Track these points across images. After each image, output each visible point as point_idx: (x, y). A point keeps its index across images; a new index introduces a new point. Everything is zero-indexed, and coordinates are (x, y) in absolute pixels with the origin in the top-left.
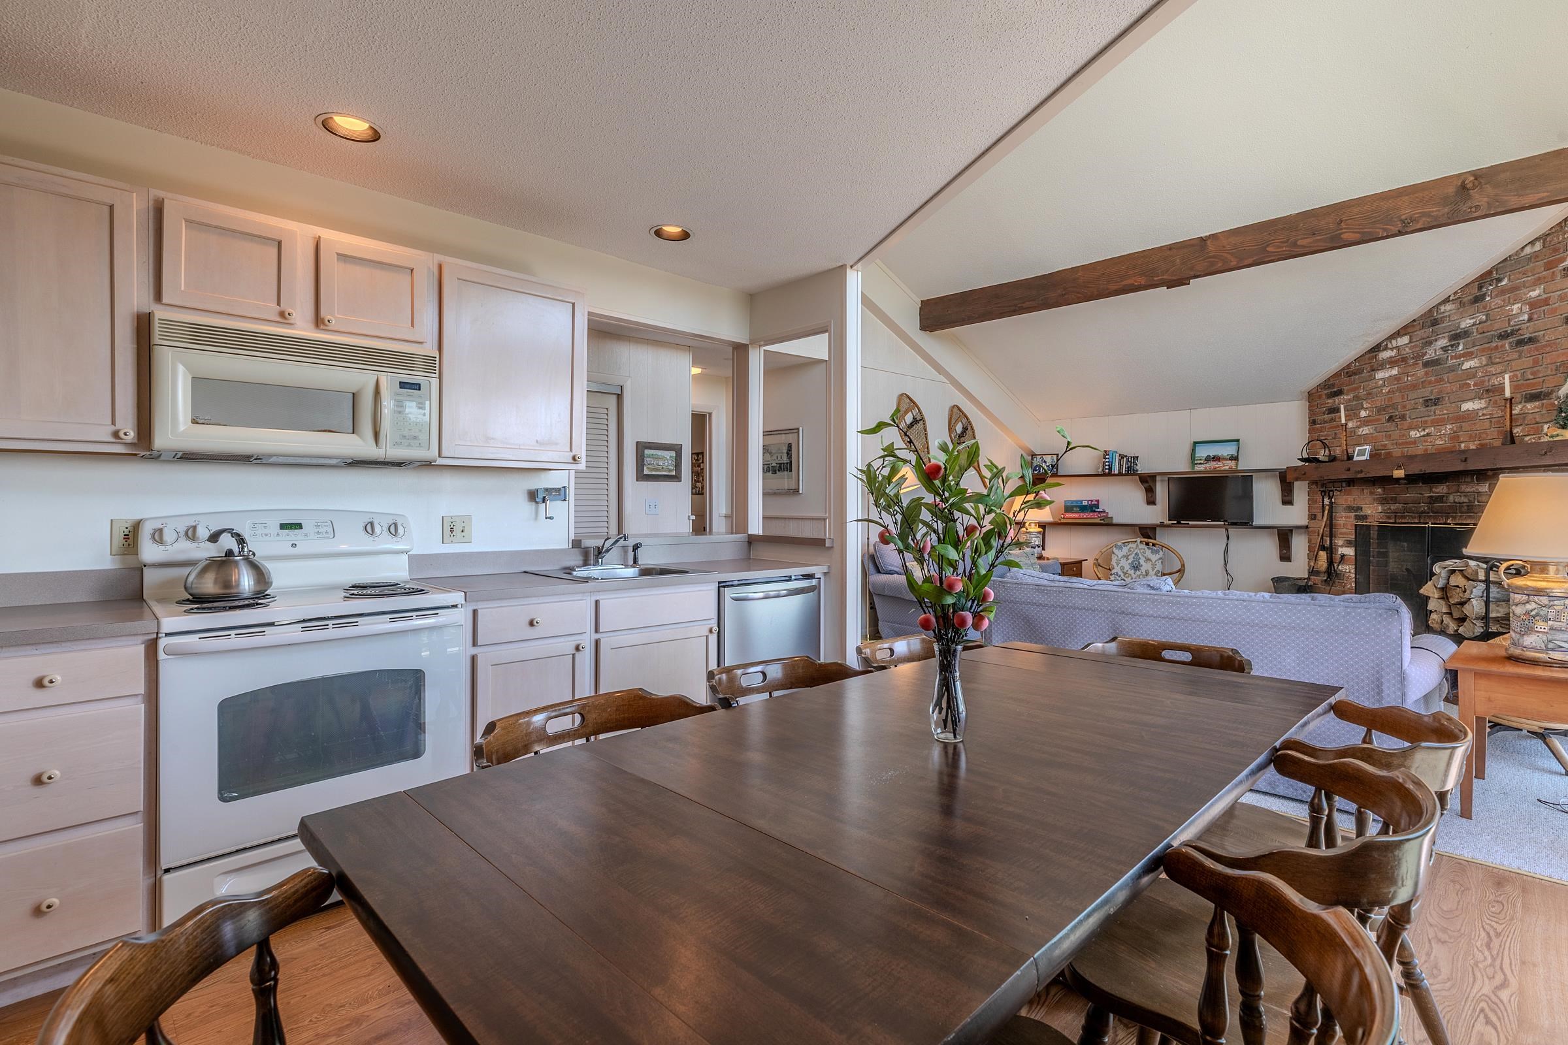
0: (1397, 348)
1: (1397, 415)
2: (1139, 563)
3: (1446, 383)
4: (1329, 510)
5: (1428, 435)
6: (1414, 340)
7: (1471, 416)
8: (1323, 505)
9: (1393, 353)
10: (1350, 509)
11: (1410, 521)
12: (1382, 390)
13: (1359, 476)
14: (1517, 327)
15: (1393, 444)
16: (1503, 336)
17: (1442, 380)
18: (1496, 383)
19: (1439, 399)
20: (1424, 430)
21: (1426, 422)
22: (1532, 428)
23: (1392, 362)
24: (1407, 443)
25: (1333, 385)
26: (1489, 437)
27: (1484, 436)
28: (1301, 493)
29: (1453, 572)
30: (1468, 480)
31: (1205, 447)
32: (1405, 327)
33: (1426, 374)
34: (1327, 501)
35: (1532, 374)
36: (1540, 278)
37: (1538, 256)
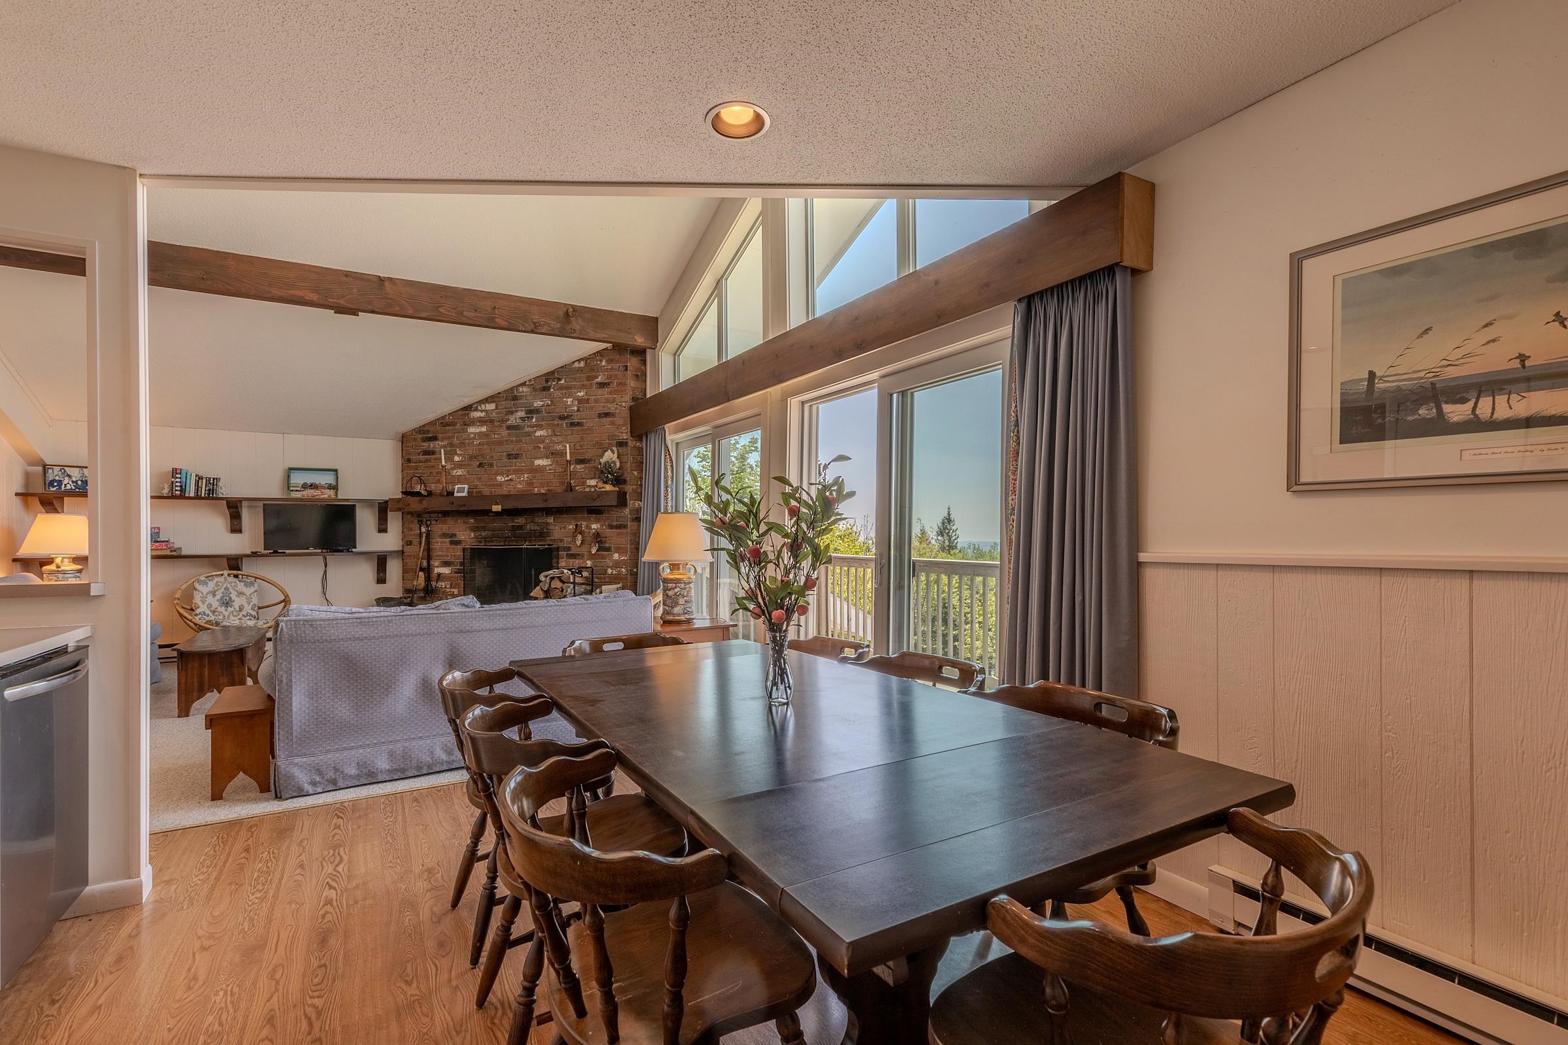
0: (486, 411)
1: (485, 463)
2: (230, 598)
3: (523, 444)
4: (426, 537)
5: (511, 480)
6: (500, 408)
7: (541, 469)
8: (420, 532)
9: (483, 414)
10: (445, 535)
11: (495, 544)
12: (473, 442)
13: (462, 509)
14: (571, 414)
15: (483, 485)
16: (562, 418)
17: (521, 441)
18: (558, 449)
19: (518, 454)
20: (508, 476)
21: (509, 470)
22: (580, 481)
23: (482, 422)
24: (494, 485)
25: (428, 432)
26: (553, 485)
27: (550, 484)
28: (395, 522)
29: (552, 578)
30: (540, 514)
31: (299, 474)
32: (492, 397)
33: (509, 435)
34: (423, 530)
35: (580, 446)
36: (583, 385)
37: (582, 371)
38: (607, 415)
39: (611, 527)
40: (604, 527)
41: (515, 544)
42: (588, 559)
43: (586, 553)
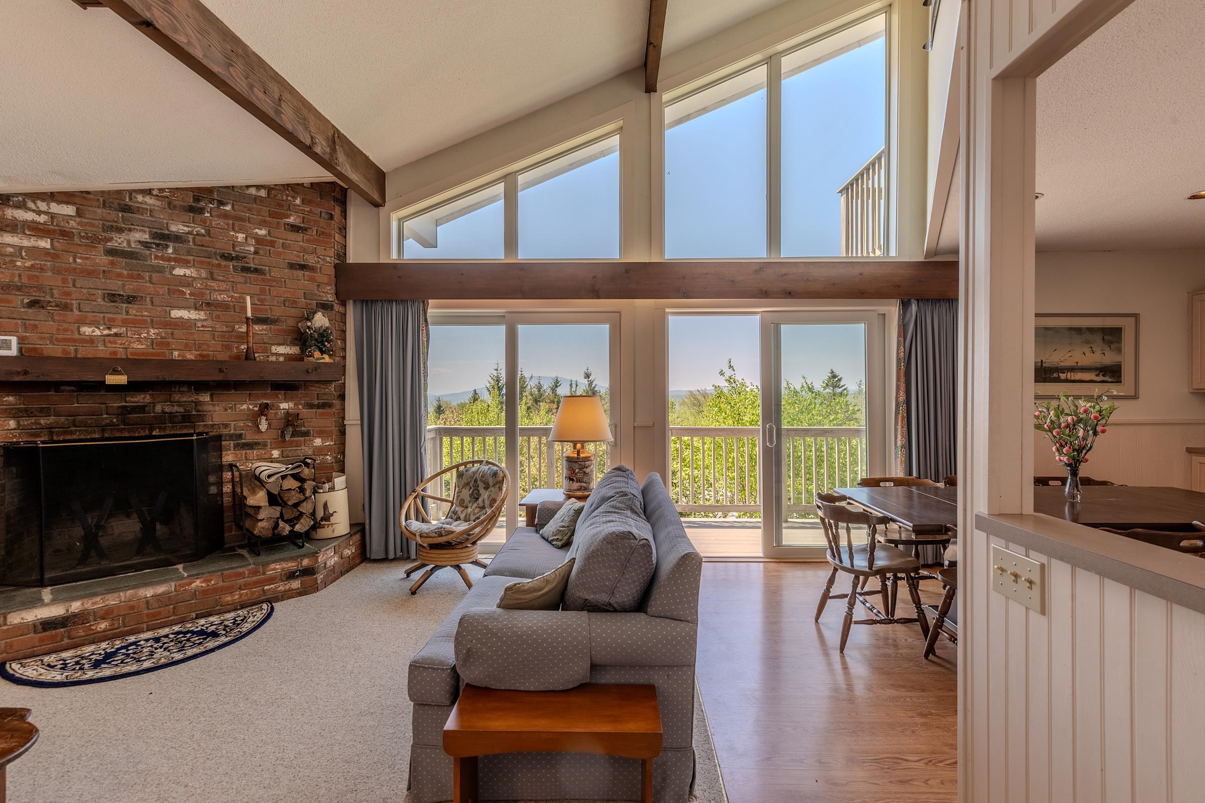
0: (53, 216)
1: (50, 302)
3: (146, 282)
5: (116, 335)
6: (86, 215)
7: (182, 324)
9: (42, 219)
11: (82, 437)
14: (243, 255)
16: (227, 257)
17: (139, 277)
18: (219, 299)
19: (134, 297)
20: (109, 328)
21: (114, 320)
22: (260, 347)
23: (38, 229)
24: (74, 340)
26: (211, 349)
27: (205, 348)
30: (182, 389)
32: (68, 194)
33: (112, 263)
35: (259, 300)
36: (265, 221)
37: (261, 201)
38: (303, 267)
39: (310, 406)
40: (300, 407)
41: (127, 435)
42: (274, 448)
43: (269, 441)
